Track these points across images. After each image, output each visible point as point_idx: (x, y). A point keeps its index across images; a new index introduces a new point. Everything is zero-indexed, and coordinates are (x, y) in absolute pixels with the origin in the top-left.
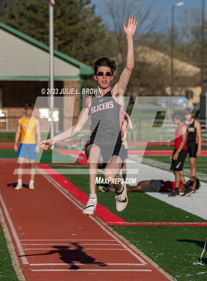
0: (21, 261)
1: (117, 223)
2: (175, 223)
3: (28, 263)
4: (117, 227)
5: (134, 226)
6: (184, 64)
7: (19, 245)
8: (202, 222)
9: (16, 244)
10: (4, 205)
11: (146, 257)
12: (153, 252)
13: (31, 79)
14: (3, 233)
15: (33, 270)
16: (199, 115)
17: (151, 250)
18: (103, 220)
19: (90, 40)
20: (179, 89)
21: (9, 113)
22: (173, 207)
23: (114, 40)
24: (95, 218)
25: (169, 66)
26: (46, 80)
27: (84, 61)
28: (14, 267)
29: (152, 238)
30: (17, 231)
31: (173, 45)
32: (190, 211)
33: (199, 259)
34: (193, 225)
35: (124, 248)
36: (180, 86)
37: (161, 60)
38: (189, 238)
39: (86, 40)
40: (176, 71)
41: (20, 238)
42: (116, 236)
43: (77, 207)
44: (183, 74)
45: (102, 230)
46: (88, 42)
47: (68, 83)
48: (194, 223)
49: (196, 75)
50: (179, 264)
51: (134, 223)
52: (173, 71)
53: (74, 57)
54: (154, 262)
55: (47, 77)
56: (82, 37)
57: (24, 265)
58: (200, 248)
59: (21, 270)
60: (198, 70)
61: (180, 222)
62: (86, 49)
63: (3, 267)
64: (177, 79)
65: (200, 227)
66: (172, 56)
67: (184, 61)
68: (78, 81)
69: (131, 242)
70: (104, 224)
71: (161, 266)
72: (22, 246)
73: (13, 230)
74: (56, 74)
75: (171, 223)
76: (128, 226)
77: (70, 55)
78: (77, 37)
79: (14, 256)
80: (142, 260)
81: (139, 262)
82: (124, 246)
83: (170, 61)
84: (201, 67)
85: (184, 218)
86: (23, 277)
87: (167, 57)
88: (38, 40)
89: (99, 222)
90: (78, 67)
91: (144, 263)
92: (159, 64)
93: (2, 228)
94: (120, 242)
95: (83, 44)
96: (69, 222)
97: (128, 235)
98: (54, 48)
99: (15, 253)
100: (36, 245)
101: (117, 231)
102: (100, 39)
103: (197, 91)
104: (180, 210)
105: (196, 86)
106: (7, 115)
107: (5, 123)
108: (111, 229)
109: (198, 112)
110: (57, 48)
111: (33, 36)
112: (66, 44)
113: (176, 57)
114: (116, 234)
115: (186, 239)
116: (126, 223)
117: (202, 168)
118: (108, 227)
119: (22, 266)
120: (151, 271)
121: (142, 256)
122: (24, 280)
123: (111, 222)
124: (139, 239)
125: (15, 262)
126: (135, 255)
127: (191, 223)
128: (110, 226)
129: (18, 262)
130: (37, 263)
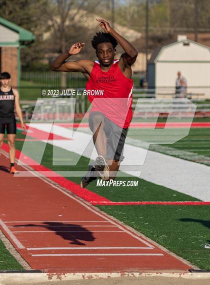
1: (101, 202)
3: (24, 248)
4: (104, 207)
5: (122, 206)
7: (5, 227)
8: (194, 201)
11: (149, 240)
12: (154, 234)
15: (33, 255)
17: (152, 231)
18: (85, 200)
22: (154, 185)
24: (74, 196)
28: (10, 251)
29: (147, 219)
32: (174, 189)
34: (185, 204)
35: (122, 230)
42: (106, 217)
43: (50, 186)
45: (89, 210)
48: (186, 202)
51: (120, 202)
54: (160, 245)
57: (20, 249)
59: (19, 255)
61: (169, 201)
65: (195, 207)
69: (126, 223)
70: (87, 203)
72: (9, 228)
75: (160, 202)
76: (115, 205)
79: (4, 240)
80: (148, 244)
81: (145, 246)
82: (121, 228)
85: (172, 196)
86: (24, 262)
89: (81, 201)
91: (151, 247)
94: (114, 223)
97: (118, 215)
99: (4, 236)
101: (105, 212)
108: (97, 209)
114: (105, 214)
116: (111, 202)
118: (93, 207)
119: (18, 251)
120: (162, 255)
121: (144, 238)
122: (27, 265)
123: (94, 202)
124: (133, 220)
125: (8, 246)
126: (137, 237)
127: (182, 202)
128: (96, 206)
129: (11, 246)
130: (34, 247)
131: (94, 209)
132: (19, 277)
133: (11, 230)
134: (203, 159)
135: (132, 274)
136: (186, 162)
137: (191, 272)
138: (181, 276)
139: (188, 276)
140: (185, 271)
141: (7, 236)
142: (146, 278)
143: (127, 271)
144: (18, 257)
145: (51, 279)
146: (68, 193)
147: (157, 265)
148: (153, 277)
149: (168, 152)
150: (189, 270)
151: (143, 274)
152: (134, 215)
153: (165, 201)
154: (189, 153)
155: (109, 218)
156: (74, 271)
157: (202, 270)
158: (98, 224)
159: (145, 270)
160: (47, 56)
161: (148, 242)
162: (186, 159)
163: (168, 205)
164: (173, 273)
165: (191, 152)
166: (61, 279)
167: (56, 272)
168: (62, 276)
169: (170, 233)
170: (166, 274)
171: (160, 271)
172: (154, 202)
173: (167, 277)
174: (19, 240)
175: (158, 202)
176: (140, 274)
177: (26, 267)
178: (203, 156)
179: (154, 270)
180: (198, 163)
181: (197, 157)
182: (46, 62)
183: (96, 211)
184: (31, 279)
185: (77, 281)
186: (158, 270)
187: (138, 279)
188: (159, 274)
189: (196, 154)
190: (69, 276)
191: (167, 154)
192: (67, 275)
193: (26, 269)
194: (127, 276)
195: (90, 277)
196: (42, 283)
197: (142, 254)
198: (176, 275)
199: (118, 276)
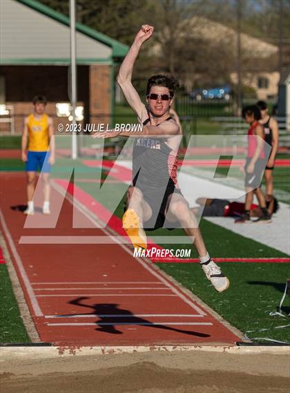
2: (244, 259)
3: (42, 315)
4: (165, 265)
6: (256, 41)
7: (30, 290)
8: (282, 257)
9: (26, 288)
10: (8, 235)
11: (204, 306)
12: (214, 298)
13: (44, 63)
14: (7, 274)
15: (48, 325)
16: (277, 112)
17: (212, 295)
19: (126, 8)
20: (249, 75)
21: (15, 109)
23: (159, 9)
25: (235, 44)
26: (66, 64)
27: (117, 38)
28: (24, 320)
30: (26, 271)
31: (240, 15)
32: (264, 242)
33: (278, 307)
34: (268, 261)
35: (174, 294)
36: (250, 71)
37: (223, 36)
38: (264, 279)
39: (120, 9)
40: (245, 51)
41: (31, 279)
42: (163, 277)
44: (255, 55)
45: (144, 268)
46: (124, 12)
47: (96, 68)
48: (272, 259)
49: (272, 56)
50: (250, 315)
51: (188, 259)
52: (241, 51)
53: (104, 33)
54: (215, 312)
55: (67, 60)
56: (115, 5)
57: (37, 317)
58: (278, 293)
59: (32, 325)
60: (275, 49)
61: (251, 257)
62: (120, 21)
63: (8, 320)
64: (246, 61)
65: (279, 264)
66: (239, 30)
67: (255, 36)
68: (110, 66)
69: (185, 285)
70: (147, 260)
71: (225, 318)
72: (34, 291)
73: (22, 269)
74: (79, 56)
75: (239, 259)
76: (180, 263)
77: (99, 30)
78: (108, 5)
79: (23, 305)
80: (199, 311)
81: (196, 313)
82: (175, 290)
83: (236, 38)
84: (279, 45)
85: (258, 251)
86: (36, 333)
87: (232, 32)
88: (55, 9)
90: (109, 46)
91: (202, 314)
92: (221, 41)
93: (6, 267)
94: (169, 285)
95: (116, 15)
96: (98, 258)
97: (179, 275)
98: (77, 21)
99: (24, 301)
100: (53, 289)
101: (165, 271)
102: (139, 8)
103: (274, 78)
104: (250, 240)
105: (271, 71)
106: (12, 113)
107: (10, 123)
108: (156, 267)
109: (275, 107)
110: (80, 20)
111: (47, 4)
112: (93, 14)
113: (245, 32)
114: (164, 274)
115: (259, 280)
116: (177, 259)
117: (282, 183)
118: (153, 265)
119: (34, 319)
120: (211, 324)
121: (199, 304)
122: (38, 337)
124: (195, 281)
125: (24, 313)
126: (189, 302)
127: (266, 259)
128: (156, 264)
129: (28, 313)
130: (54, 315)
131: (152, 268)
132: (22, 352)
133: (36, 293)
135: (164, 348)
137: (239, 345)
138: (226, 350)
139: (234, 350)
140: (231, 345)
141: (28, 301)
142: (182, 352)
143: (158, 343)
144: (30, 326)
145: (62, 353)
148: (190, 351)
150: (237, 343)
151: (178, 348)
153: (245, 257)
155: (166, 279)
156: (92, 344)
157: (254, 343)
158: (147, 286)
159: (183, 342)
161: (201, 308)
163: (247, 262)
164: (216, 347)
166: (74, 354)
167: (69, 345)
168: (77, 350)
169: (235, 297)
170: (206, 348)
171: (200, 344)
172: (230, 259)
173: (208, 352)
174: (40, 305)
175: (236, 259)
176: (174, 348)
177: (34, 339)
179: (192, 343)
183: (153, 270)
184: (38, 355)
185: (94, 356)
186: (198, 342)
187: (172, 354)
188: (198, 348)
190: (85, 351)
192: (83, 349)
193: (34, 342)
194: (157, 350)
195: (111, 352)
196: (50, 359)
197: (185, 324)
198: (219, 349)
199: (146, 350)
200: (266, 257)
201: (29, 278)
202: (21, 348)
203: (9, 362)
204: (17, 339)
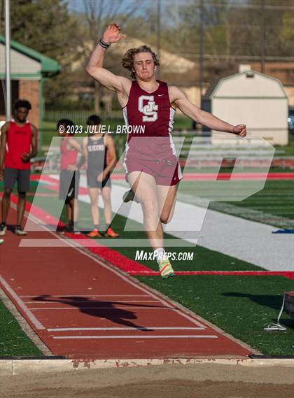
0: (32, 324)
1: (141, 272)
3: (44, 328)
4: (144, 278)
7: (20, 303)
9: (16, 301)
11: (200, 318)
15: (55, 338)
17: (204, 308)
18: (121, 269)
22: (207, 250)
24: (107, 265)
28: (27, 333)
29: (197, 293)
30: (9, 284)
32: (233, 255)
34: (245, 274)
35: (167, 307)
38: (248, 292)
41: (18, 293)
42: (147, 290)
45: (126, 282)
48: (247, 271)
50: (250, 327)
54: (214, 325)
57: (39, 330)
61: (226, 270)
63: (12, 333)
65: (258, 277)
69: (172, 298)
70: (124, 273)
71: (226, 331)
72: (26, 304)
73: (4, 282)
75: (215, 272)
76: (158, 275)
79: (20, 318)
80: (198, 323)
81: (196, 326)
82: (164, 303)
85: (230, 265)
86: (44, 346)
89: (117, 271)
91: (203, 328)
94: (156, 298)
97: (162, 288)
99: (19, 314)
101: (146, 283)
108: (136, 280)
114: (146, 286)
115: (244, 293)
116: (154, 272)
118: (131, 278)
119: (37, 332)
120: (216, 337)
121: (194, 316)
122: (48, 350)
123: (133, 272)
124: (181, 294)
125: (24, 326)
126: (185, 315)
127: (242, 272)
128: (134, 277)
129: (28, 326)
130: (56, 328)
131: (131, 281)
132: (37, 364)
133: (29, 306)
134: (270, 219)
135: (178, 361)
136: (248, 221)
137: (251, 358)
138: (239, 362)
139: (248, 362)
140: (243, 357)
141: (23, 314)
142: (195, 365)
143: (172, 356)
144: (36, 339)
145: (77, 366)
146: (101, 260)
147: (209, 350)
148: (204, 364)
149: (226, 210)
150: (249, 356)
151: (192, 361)
152: (181, 287)
153: (221, 270)
154: (252, 211)
155: (151, 292)
156: (106, 357)
157: (265, 355)
158: (136, 299)
159: (194, 355)
160: (76, 90)
161: (198, 321)
162: (249, 219)
163: (224, 275)
164: (229, 359)
165: (254, 210)
166: (89, 367)
167: (84, 358)
168: (91, 363)
169: (226, 309)
170: (219, 361)
171: (213, 357)
172: (206, 272)
173: (222, 365)
174: (38, 318)
175: (212, 272)
176: (188, 361)
177: (46, 352)
178: (270, 215)
179: (205, 355)
180: (263, 223)
181: (262, 216)
182: (75, 98)
183: (135, 283)
184: (52, 367)
185: (109, 370)
186: (211, 355)
187: (186, 367)
188: (212, 361)
189: (261, 212)
190: (99, 364)
191: (225, 213)
192: (97, 361)
193: (46, 355)
194: (171, 363)
195: (126, 365)
196: (65, 372)
197: (190, 336)
198: (233, 362)
199: (160, 363)
200: (241, 270)
201: (15, 291)
202: (35, 361)
203: (24, 375)
204: (29, 352)
